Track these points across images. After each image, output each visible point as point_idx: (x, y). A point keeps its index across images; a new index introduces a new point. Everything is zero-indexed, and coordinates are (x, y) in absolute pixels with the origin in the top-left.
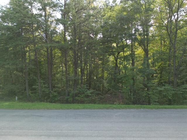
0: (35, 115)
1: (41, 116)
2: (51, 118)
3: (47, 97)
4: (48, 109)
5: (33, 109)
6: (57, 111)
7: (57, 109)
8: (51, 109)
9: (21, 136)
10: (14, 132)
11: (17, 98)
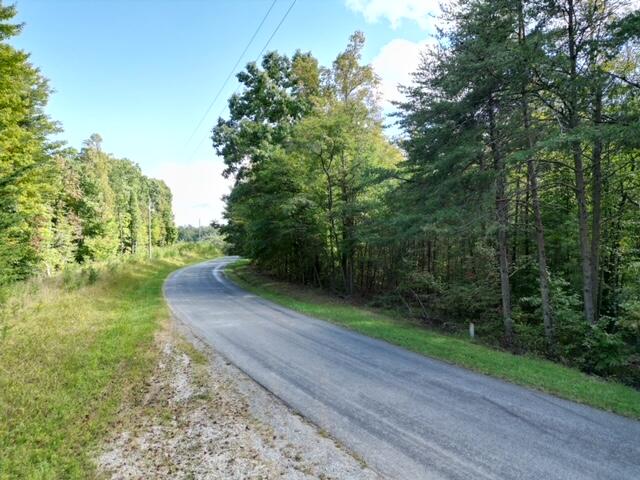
0: (492, 402)
1: (512, 414)
2: (546, 432)
3: (572, 346)
4: (554, 393)
5: (503, 378)
6: (586, 411)
7: (592, 406)
8: (566, 399)
9: (413, 456)
10: (404, 435)
11: (472, 328)
